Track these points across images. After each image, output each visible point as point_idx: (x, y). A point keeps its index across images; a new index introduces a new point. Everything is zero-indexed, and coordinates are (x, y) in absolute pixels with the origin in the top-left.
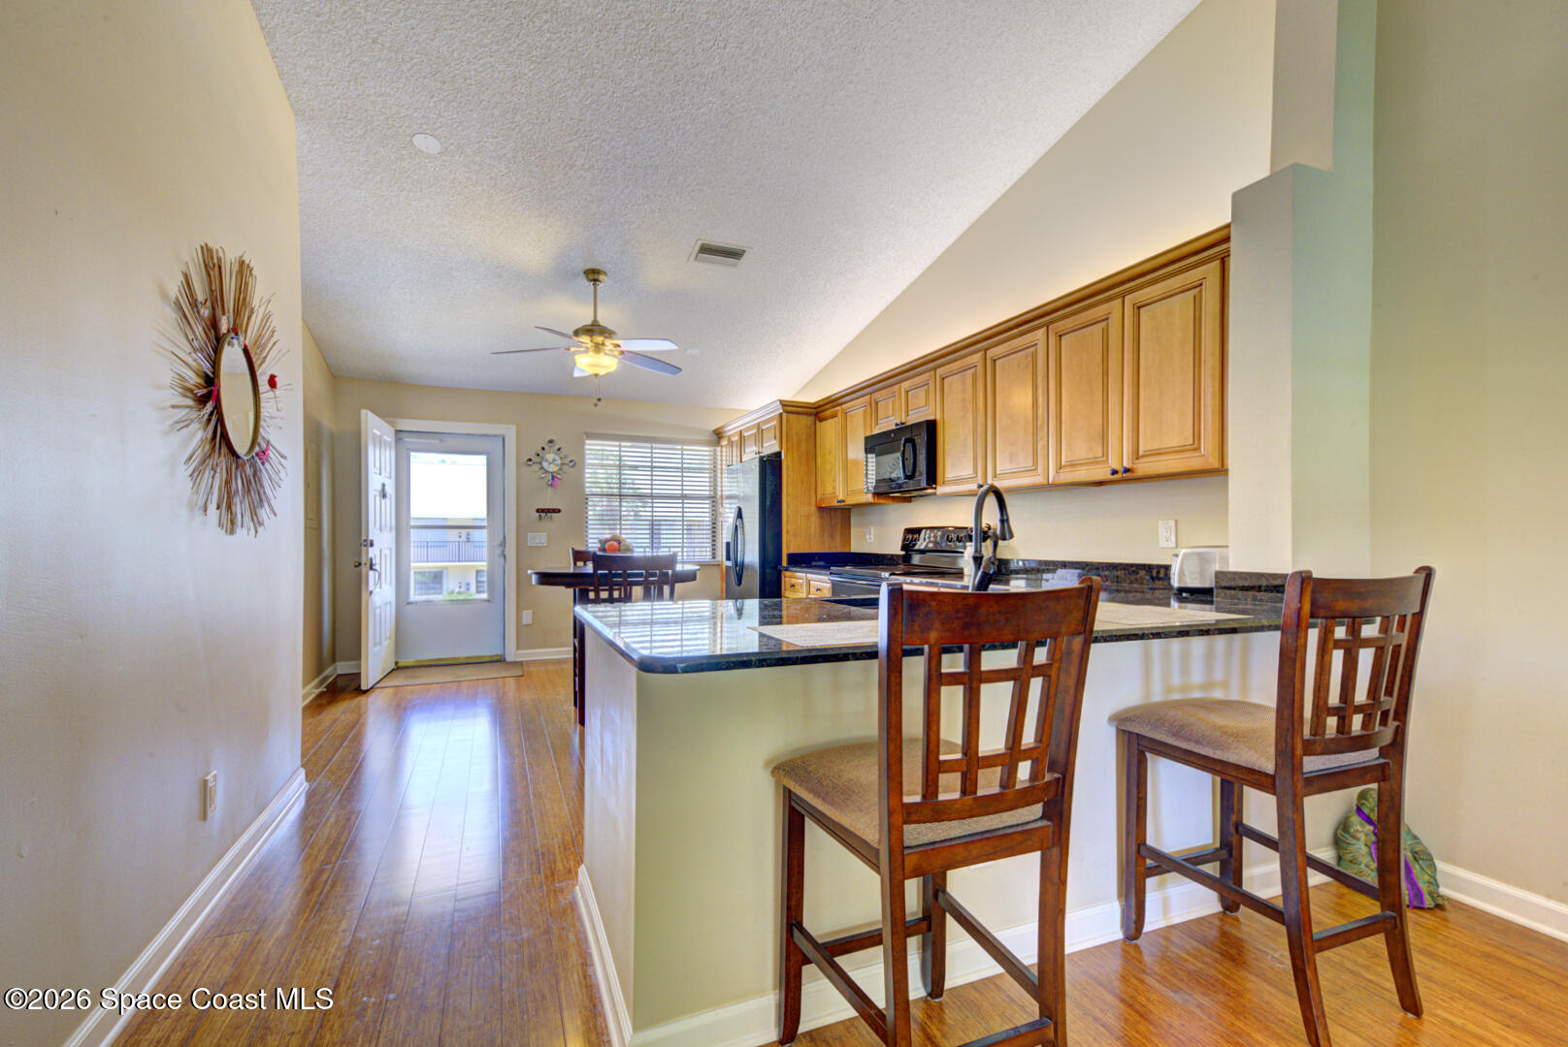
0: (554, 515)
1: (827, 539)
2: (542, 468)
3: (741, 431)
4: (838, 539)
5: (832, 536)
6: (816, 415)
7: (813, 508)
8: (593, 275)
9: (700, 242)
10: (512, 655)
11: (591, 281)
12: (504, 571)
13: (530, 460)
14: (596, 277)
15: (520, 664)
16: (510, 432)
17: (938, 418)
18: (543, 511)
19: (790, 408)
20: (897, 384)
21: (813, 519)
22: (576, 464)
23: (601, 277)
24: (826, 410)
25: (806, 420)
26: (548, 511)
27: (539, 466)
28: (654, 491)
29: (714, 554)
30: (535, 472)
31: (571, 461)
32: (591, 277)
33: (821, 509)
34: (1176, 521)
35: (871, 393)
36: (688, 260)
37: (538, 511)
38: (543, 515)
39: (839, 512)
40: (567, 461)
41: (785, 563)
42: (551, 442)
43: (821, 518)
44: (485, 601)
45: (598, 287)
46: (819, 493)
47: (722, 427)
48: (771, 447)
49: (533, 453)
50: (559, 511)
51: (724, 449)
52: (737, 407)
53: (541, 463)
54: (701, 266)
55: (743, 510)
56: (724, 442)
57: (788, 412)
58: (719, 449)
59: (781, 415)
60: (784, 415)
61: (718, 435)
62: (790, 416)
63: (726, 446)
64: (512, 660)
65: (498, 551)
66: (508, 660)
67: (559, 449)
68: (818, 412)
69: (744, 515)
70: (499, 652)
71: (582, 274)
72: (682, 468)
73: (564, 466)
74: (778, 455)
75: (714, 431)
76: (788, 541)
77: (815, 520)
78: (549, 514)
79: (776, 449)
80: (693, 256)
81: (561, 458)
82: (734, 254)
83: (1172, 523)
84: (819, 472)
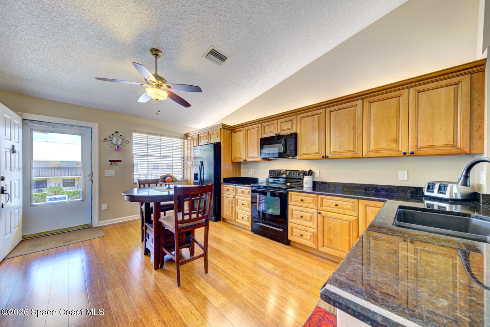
0: (118, 163)
1: (234, 173)
2: (112, 143)
3: (198, 135)
4: (237, 172)
5: (236, 172)
6: (232, 130)
7: (230, 162)
8: (155, 52)
9: (212, 48)
10: (96, 223)
11: (154, 55)
12: (92, 187)
13: (106, 139)
14: (157, 53)
15: (101, 227)
16: (95, 127)
17: (298, 132)
18: (113, 161)
19: (225, 127)
20: (276, 120)
21: (230, 166)
22: (128, 142)
23: (160, 54)
24: (237, 129)
25: (229, 132)
26: (116, 161)
27: (111, 142)
28: (162, 154)
29: (184, 177)
30: (108, 144)
31: (126, 141)
32: (154, 52)
33: (233, 163)
34: (408, 171)
35: (261, 123)
36: (202, 57)
37: (110, 161)
38: (113, 163)
39: (238, 164)
40: (125, 141)
41: (222, 181)
42: (117, 132)
43: (233, 165)
44: (81, 201)
45: (158, 59)
46: (233, 157)
47: (189, 133)
48: (215, 139)
49: (108, 136)
50: (121, 161)
51: (189, 141)
52: (193, 127)
53: (112, 141)
54: (207, 61)
55: (204, 163)
56: (189, 138)
57: (223, 128)
58: (186, 141)
59: (221, 129)
60: (222, 129)
61: (186, 136)
62: (224, 129)
63: (190, 140)
64: (96, 226)
65: (88, 179)
66: (94, 226)
67: (121, 136)
68: (232, 129)
69: (204, 164)
70: (89, 222)
71: (149, 50)
72: (172, 146)
73: (123, 143)
74: (220, 143)
75: (185, 134)
76: (223, 174)
77: (231, 166)
78: (116, 163)
79: (219, 141)
80: (205, 55)
81: (122, 139)
82: (222, 58)
83: (406, 172)
84: (233, 150)
